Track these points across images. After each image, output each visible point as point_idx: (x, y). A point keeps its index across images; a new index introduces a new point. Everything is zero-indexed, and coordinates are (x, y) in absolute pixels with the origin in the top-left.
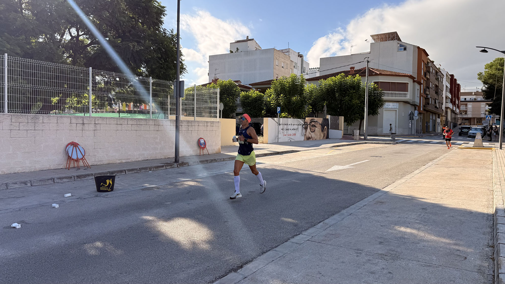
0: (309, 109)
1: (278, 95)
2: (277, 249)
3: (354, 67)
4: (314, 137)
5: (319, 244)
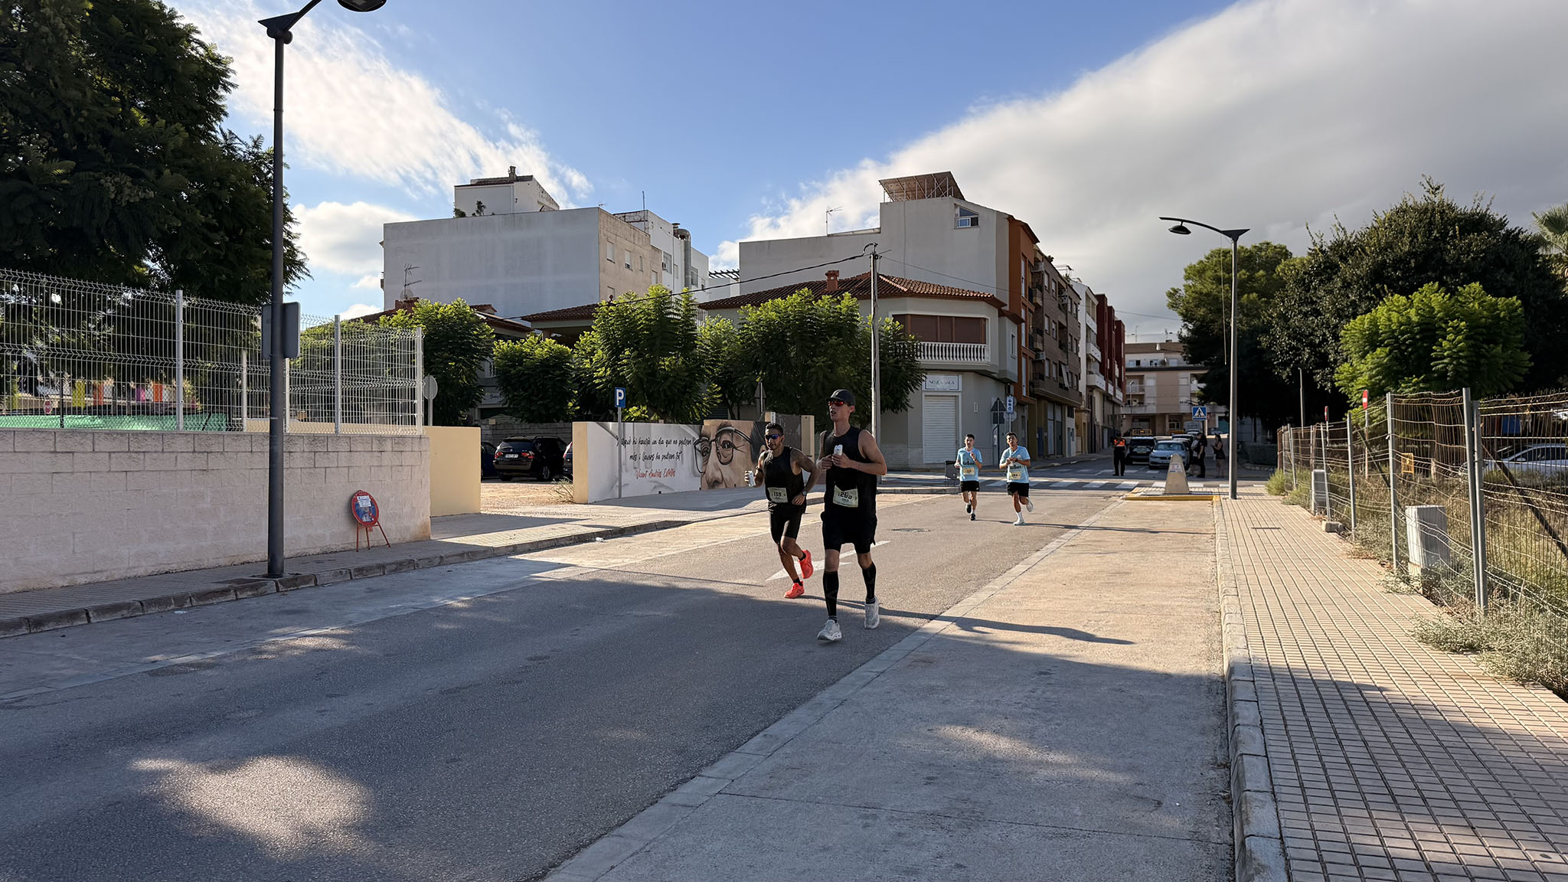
0: (714, 393)
1: (615, 351)
2: (622, 830)
3: (838, 271)
4: (730, 478)
5: (753, 802)
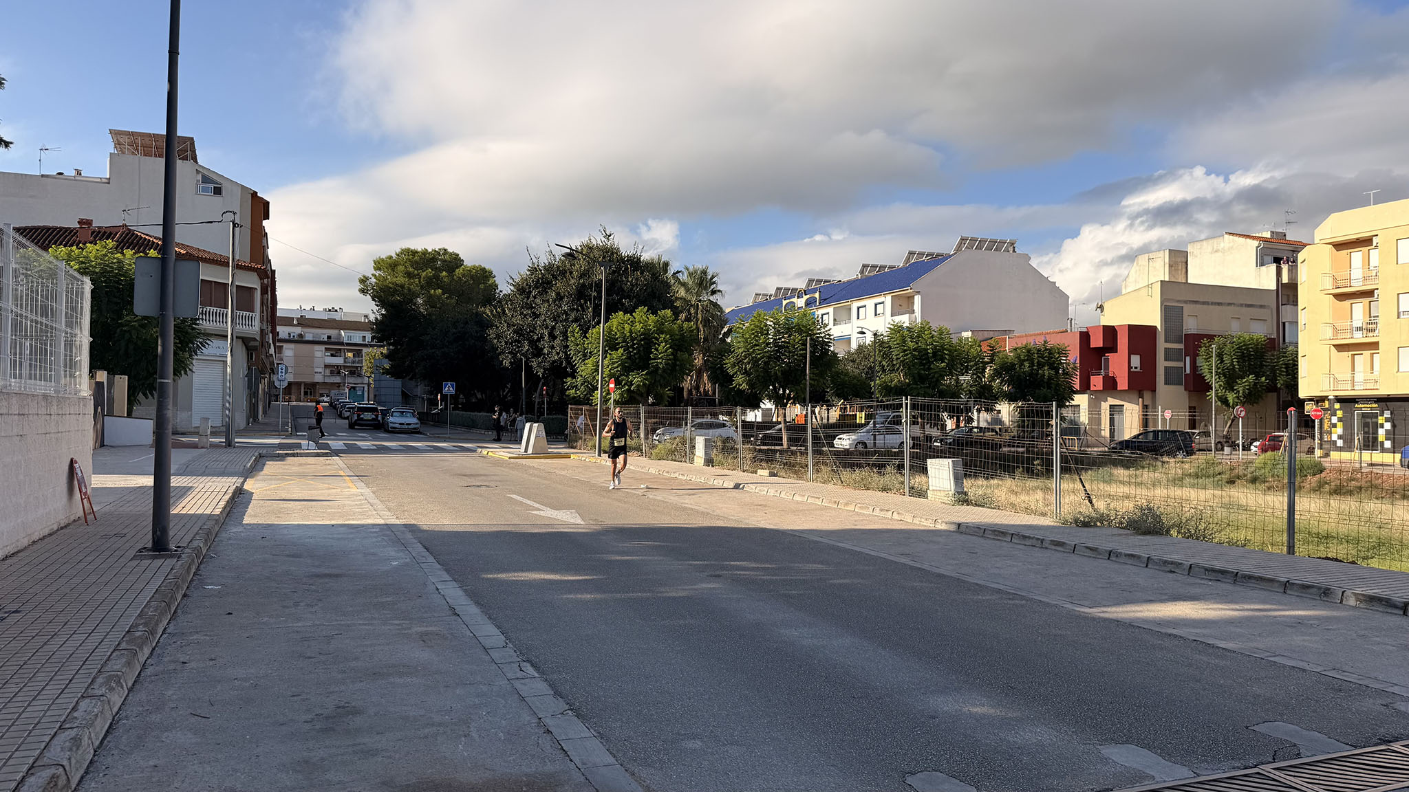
3: (92, 220)
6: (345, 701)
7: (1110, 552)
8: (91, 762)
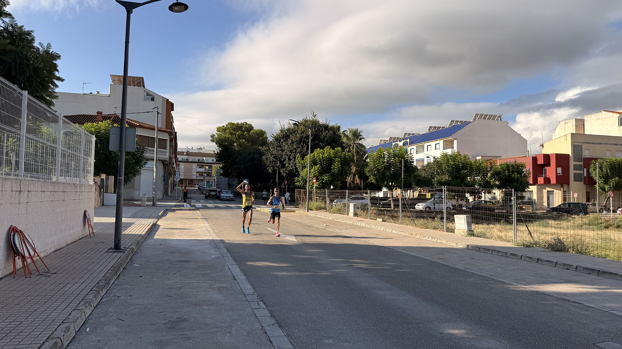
3: (101, 111)
6: (182, 316)
7: (538, 259)
8: (74, 337)
